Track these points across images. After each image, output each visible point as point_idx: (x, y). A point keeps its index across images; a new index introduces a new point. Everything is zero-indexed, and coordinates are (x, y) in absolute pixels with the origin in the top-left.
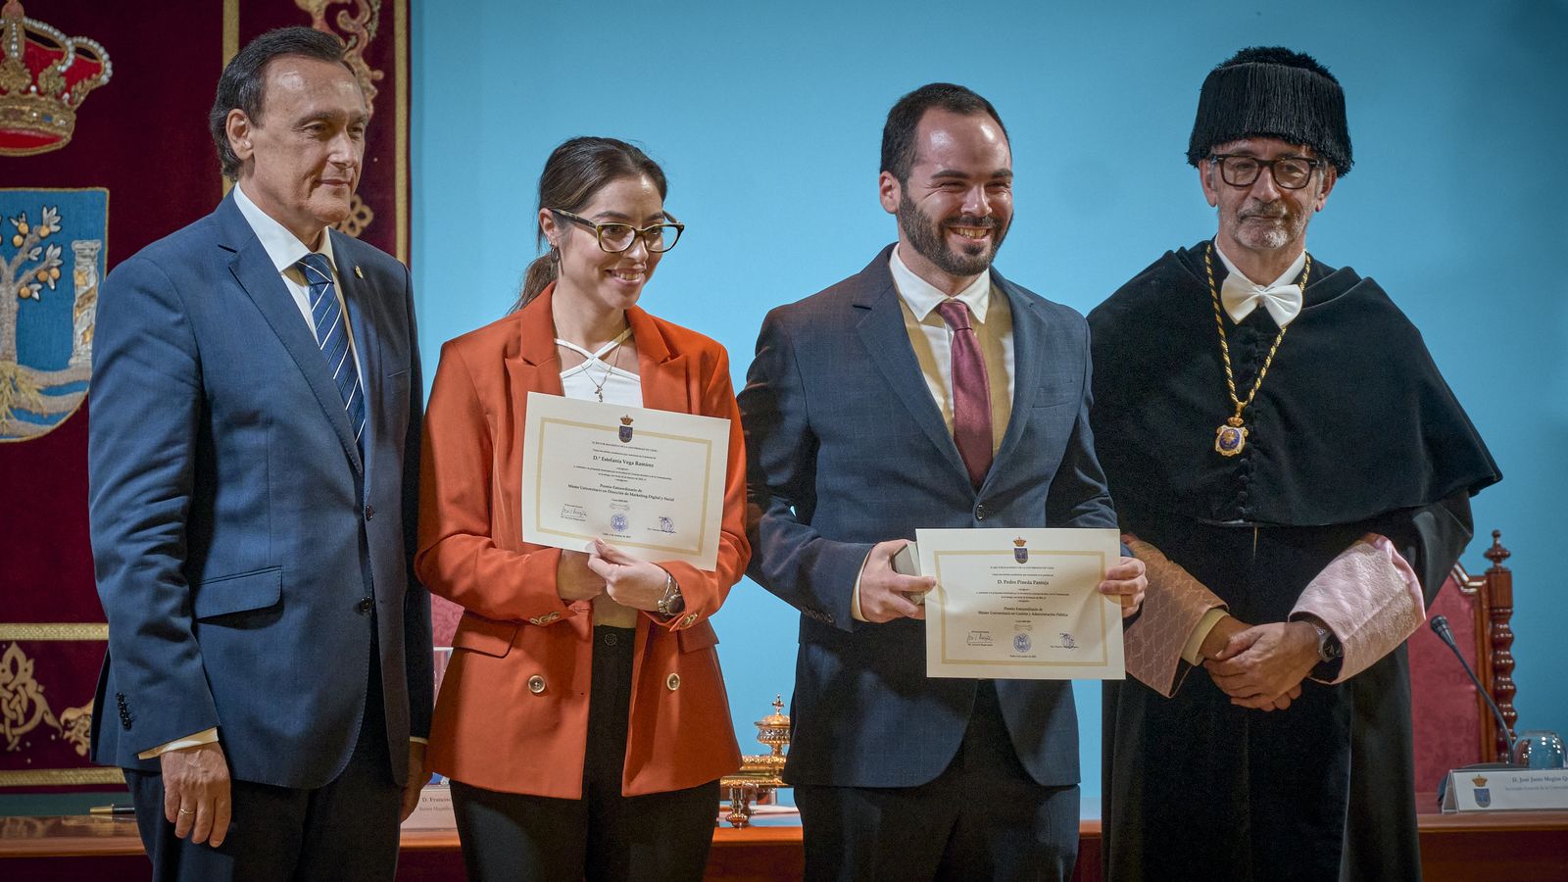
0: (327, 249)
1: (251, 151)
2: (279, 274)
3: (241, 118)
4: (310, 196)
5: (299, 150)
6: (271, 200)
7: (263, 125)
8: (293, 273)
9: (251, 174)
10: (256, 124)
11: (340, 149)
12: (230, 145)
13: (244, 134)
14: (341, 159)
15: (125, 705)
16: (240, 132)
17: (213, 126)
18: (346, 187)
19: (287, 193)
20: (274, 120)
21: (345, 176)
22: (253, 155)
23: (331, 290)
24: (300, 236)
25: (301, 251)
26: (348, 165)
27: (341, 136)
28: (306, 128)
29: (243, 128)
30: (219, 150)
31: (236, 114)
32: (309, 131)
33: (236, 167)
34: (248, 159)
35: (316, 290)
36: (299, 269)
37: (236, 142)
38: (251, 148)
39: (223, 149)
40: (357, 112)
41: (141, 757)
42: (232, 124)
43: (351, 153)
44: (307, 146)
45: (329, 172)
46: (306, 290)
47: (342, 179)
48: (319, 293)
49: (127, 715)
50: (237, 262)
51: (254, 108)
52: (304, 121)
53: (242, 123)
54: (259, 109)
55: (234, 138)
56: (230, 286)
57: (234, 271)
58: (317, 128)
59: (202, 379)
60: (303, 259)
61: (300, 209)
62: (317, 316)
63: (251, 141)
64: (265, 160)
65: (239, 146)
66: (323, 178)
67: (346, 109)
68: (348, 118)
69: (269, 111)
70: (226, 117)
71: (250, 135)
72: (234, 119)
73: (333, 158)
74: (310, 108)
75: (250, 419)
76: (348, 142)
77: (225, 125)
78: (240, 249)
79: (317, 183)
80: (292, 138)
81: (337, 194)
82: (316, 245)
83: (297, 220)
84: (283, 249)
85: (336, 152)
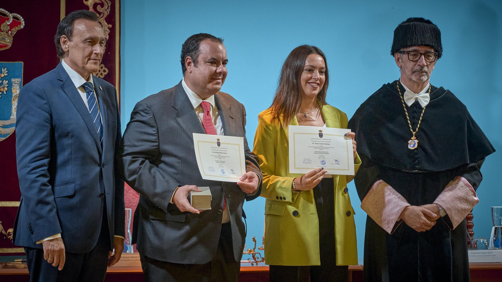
0: (91, 81)
1: (68, 49)
2: (76, 89)
3: (65, 38)
4: (87, 64)
5: (84, 49)
6: (74, 65)
7: (72, 41)
8: (81, 88)
9: (68, 56)
10: (70, 40)
11: (97, 49)
12: (61, 47)
13: (66, 43)
14: (97, 52)
15: (31, 227)
16: (65, 42)
17: (56, 41)
18: (98, 61)
19: (80, 63)
20: (76, 39)
21: (98, 57)
22: (68, 50)
23: (93, 93)
24: (83, 76)
25: (84, 81)
26: (99, 54)
27: (97, 45)
28: (86, 42)
29: (66, 41)
30: (57, 48)
31: (64, 37)
32: (87, 43)
33: (63, 54)
34: (67, 51)
35: (88, 94)
36: (83, 87)
37: (63, 45)
38: (68, 48)
39: (59, 48)
40: (102, 37)
41: (37, 243)
42: (62, 40)
43: (100, 51)
44: (86, 48)
45: (93, 56)
46: (85, 94)
47: (97, 59)
48: (89, 95)
49: (32, 230)
50: (63, 85)
51: (70, 35)
52: (86, 40)
53: (66, 40)
54: (71, 35)
55: (63, 44)
56: (61, 91)
57: (62, 87)
58: (89, 42)
59: (52, 121)
60: (84, 84)
61: (84, 68)
62: (89, 102)
63: (68, 45)
64: (73, 52)
65: (64, 47)
66: (91, 58)
67: (99, 36)
68: (100, 39)
69: (75, 36)
70: (60, 38)
71: (68, 44)
72: (63, 38)
73: (94, 52)
74: (88, 36)
75: (66, 135)
76: (99, 47)
77: (60, 40)
78: (64, 80)
79: (89, 59)
80: (82, 45)
81: (95, 63)
82: (88, 80)
83: (82, 71)
84: (78, 81)
85: (95, 50)
